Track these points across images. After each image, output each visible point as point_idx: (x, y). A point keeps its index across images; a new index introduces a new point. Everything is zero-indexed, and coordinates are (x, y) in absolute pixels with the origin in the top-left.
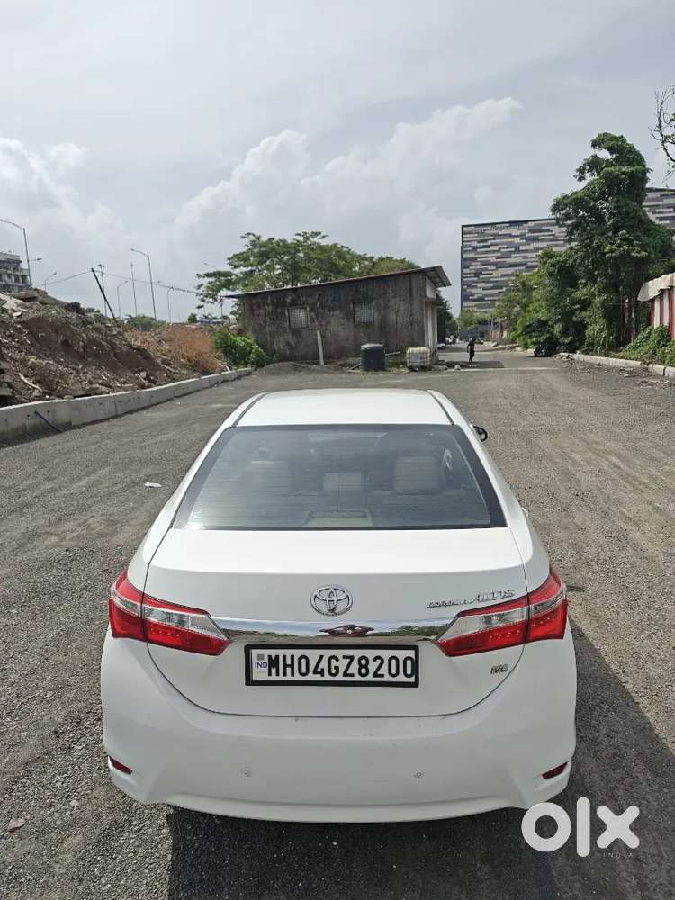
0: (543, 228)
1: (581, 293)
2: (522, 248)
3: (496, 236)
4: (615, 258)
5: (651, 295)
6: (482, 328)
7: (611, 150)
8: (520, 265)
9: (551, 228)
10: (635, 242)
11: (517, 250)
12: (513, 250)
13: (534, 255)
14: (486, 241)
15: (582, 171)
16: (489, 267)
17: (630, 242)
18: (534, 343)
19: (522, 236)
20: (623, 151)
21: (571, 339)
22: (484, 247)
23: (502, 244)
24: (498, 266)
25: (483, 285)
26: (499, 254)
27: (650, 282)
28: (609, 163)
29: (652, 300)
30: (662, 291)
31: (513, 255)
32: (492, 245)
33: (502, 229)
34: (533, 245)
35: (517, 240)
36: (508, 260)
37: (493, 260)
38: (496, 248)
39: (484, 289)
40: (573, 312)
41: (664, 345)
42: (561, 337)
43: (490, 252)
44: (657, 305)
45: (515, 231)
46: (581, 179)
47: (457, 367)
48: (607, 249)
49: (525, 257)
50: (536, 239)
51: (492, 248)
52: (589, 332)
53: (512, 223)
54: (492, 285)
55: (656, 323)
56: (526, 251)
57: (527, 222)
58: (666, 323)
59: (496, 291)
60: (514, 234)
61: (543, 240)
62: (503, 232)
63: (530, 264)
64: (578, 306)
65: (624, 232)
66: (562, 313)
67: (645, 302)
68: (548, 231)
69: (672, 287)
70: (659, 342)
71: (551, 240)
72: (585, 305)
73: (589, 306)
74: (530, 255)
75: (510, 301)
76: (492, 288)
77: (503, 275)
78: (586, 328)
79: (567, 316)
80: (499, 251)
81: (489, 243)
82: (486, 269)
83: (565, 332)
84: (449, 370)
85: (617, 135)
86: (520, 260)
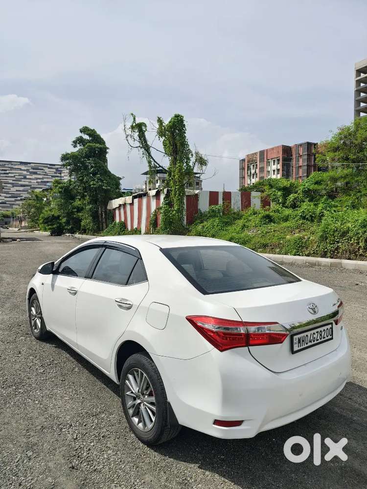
0: (40, 168)
1: (77, 203)
2: (28, 177)
3: (12, 169)
4: (96, 188)
5: (114, 207)
6: (6, 220)
7: (90, 135)
8: (27, 186)
9: (44, 168)
10: (104, 181)
11: (25, 178)
12: (23, 177)
13: (35, 181)
14: (6, 170)
15: (75, 142)
16: (8, 185)
17: (102, 181)
18: (50, 229)
19: (28, 171)
20: (95, 137)
21: (72, 227)
22: (5, 173)
23: (15, 173)
24: (14, 185)
25: (5, 195)
26: (15, 179)
27: (113, 200)
28: (89, 142)
29: (115, 209)
30: (120, 205)
31: (23, 180)
32: (9, 173)
33: (15, 165)
34: (34, 176)
35: (25, 173)
36: (20, 183)
37: (11, 181)
38: (13, 175)
39: (6, 197)
40: (72, 213)
41: (124, 230)
42: (65, 226)
43: (9, 177)
44: (117, 212)
45: (23, 167)
46: (75, 146)
47: (18, 240)
48: (92, 183)
49: (30, 182)
50: (35, 173)
51: (10, 175)
52: (83, 223)
53: (22, 163)
54: (10, 195)
55: (117, 220)
56: (30, 179)
57: (30, 163)
58: (123, 220)
59: (13, 199)
60: (22, 169)
61: (39, 174)
62: (16, 167)
63: (32, 186)
64: (75, 210)
65: (99, 176)
66: (68, 213)
67: (110, 210)
68: (42, 169)
69: (125, 203)
70: (121, 229)
71: (44, 175)
72: (80, 210)
73: (82, 210)
74: (32, 181)
75: (29, 205)
76: (10, 197)
77: (17, 191)
78: (81, 221)
79: (69, 215)
80: (14, 176)
81: (8, 172)
82: (7, 186)
83: (68, 223)
84: (13, 242)
85: (92, 129)
86: (27, 183)
